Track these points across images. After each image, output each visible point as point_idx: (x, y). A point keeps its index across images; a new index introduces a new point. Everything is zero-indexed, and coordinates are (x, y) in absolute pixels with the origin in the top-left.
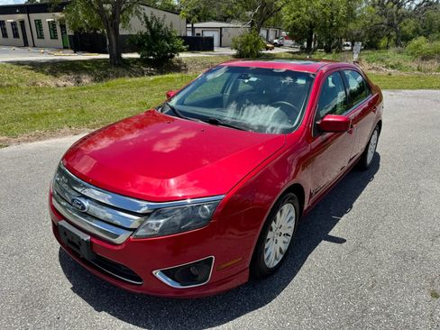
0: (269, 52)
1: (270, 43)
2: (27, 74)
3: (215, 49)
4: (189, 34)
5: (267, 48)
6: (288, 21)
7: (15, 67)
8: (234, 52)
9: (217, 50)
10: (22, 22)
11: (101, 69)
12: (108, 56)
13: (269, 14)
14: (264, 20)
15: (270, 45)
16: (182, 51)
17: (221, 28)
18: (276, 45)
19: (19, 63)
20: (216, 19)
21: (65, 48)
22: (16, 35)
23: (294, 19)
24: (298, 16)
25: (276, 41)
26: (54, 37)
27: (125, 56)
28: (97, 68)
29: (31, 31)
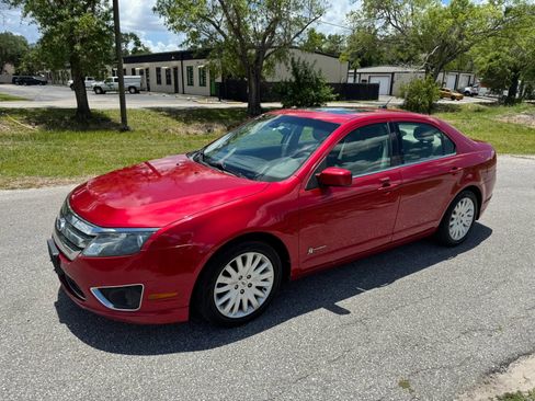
0: (455, 102)
1: (459, 91)
2: (162, 121)
3: (380, 99)
4: (351, 81)
5: (453, 98)
6: (483, 63)
7: (153, 113)
8: (401, 101)
9: (383, 99)
10: (176, 69)
11: (236, 119)
12: (245, 105)
13: (452, 56)
14: (445, 63)
15: (458, 94)
16: (330, 100)
17: (393, 74)
18: (467, 94)
19: (158, 110)
20: (391, 63)
21: (212, 95)
22: (169, 82)
23: (491, 61)
24: (497, 58)
25: (468, 89)
26: (203, 84)
27: (264, 105)
28: (233, 117)
29: (183, 78)
